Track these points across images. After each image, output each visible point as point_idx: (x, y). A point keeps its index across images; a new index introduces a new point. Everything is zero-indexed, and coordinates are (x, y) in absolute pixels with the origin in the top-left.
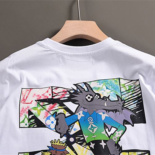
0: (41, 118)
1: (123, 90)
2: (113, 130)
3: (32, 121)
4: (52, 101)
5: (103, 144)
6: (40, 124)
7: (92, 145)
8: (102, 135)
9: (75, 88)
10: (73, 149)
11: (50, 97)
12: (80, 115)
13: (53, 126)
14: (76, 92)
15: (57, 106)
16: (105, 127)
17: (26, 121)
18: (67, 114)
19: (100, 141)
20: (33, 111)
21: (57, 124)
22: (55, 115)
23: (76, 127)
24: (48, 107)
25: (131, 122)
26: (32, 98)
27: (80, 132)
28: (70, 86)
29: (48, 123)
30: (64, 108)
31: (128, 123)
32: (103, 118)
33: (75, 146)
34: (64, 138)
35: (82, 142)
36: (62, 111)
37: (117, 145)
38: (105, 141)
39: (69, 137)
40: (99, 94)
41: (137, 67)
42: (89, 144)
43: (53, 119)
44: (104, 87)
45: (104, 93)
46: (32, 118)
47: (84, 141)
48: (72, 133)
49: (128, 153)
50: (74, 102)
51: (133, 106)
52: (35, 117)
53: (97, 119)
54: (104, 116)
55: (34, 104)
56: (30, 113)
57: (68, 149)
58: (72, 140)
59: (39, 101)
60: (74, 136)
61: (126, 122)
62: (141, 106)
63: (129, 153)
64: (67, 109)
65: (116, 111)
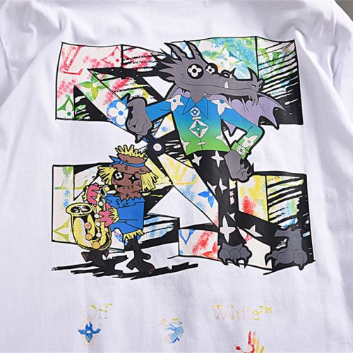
0: (100, 103)
1: (262, 59)
2: (239, 133)
3: (81, 107)
4: (122, 73)
5: (218, 158)
6: (96, 115)
7: (197, 160)
8: (216, 141)
9: (168, 51)
10: (159, 165)
11: (118, 65)
12: (175, 103)
13: (122, 120)
14: (169, 59)
15: (131, 83)
16: (224, 126)
17: (70, 107)
18: (150, 99)
19: (213, 153)
20: (83, 89)
21: (130, 116)
22: (127, 98)
23: (167, 125)
24: (112, 83)
25: (273, 120)
26: (81, 64)
27: (174, 135)
28: (159, 46)
29: (112, 113)
30: (144, 88)
31: (268, 123)
32: (221, 110)
33: (163, 159)
34: (143, 144)
35: (178, 153)
36: (140, 92)
37: (245, 161)
38: (222, 154)
39: (151, 140)
40: (213, 66)
43: (121, 106)
44: (226, 53)
45: (225, 64)
46: (81, 102)
47: (181, 150)
48: (159, 134)
49: (264, 177)
50: (165, 77)
51: (280, 91)
52: (85, 101)
53: (208, 112)
54: (222, 107)
55: (86, 76)
56: (77, 92)
57: (149, 163)
58: (157, 147)
59: (95, 70)
60: (162, 141)
61: (264, 120)
62: (295, 92)
63: (267, 177)
64: (151, 91)
65: (246, 98)
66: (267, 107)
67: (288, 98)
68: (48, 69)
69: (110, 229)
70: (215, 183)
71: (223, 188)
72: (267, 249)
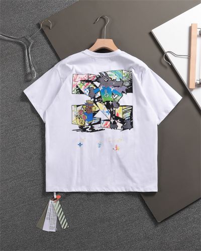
0: (82, 89)
1: (123, 76)
2: (116, 96)
3: (78, 91)
4: (88, 81)
5: (111, 103)
6: (81, 93)
7: (106, 103)
8: (110, 98)
9: (100, 75)
10: (97, 105)
11: (87, 79)
12: (101, 88)
13: (88, 94)
14: (100, 77)
15: (90, 84)
16: (113, 94)
17: (75, 91)
18: (95, 88)
19: (110, 101)
20: (79, 86)
21: (90, 92)
22: (89, 88)
23: (99, 94)
24: (85, 84)
25: (125, 92)
26: (78, 79)
27: (100, 97)
28: (97, 74)
29: (85, 92)
31: (124, 93)
33: (98, 103)
34: (93, 99)
35: (101, 101)
36: (92, 86)
37: (118, 103)
38: (112, 101)
39: (95, 98)
40: (111, 78)
41: (131, 65)
42: (104, 103)
43: (88, 90)
44: (114, 75)
45: (114, 77)
46: (78, 89)
47: (102, 101)
48: (97, 97)
50: (98, 82)
51: (128, 84)
52: (79, 89)
53: (109, 90)
54: (112, 89)
55: (79, 82)
56: (77, 87)
57: (94, 104)
58: (96, 100)
59: (82, 81)
60: (97, 98)
61: (123, 92)
62: (131, 84)
63: (123, 107)
64: (95, 86)
65: (119, 86)
66: (124, 89)
67: (130, 86)
68: (70, 81)
69: (85, 120)
70: (110, 109)
71: (112, 110)
72: (122, 125)
